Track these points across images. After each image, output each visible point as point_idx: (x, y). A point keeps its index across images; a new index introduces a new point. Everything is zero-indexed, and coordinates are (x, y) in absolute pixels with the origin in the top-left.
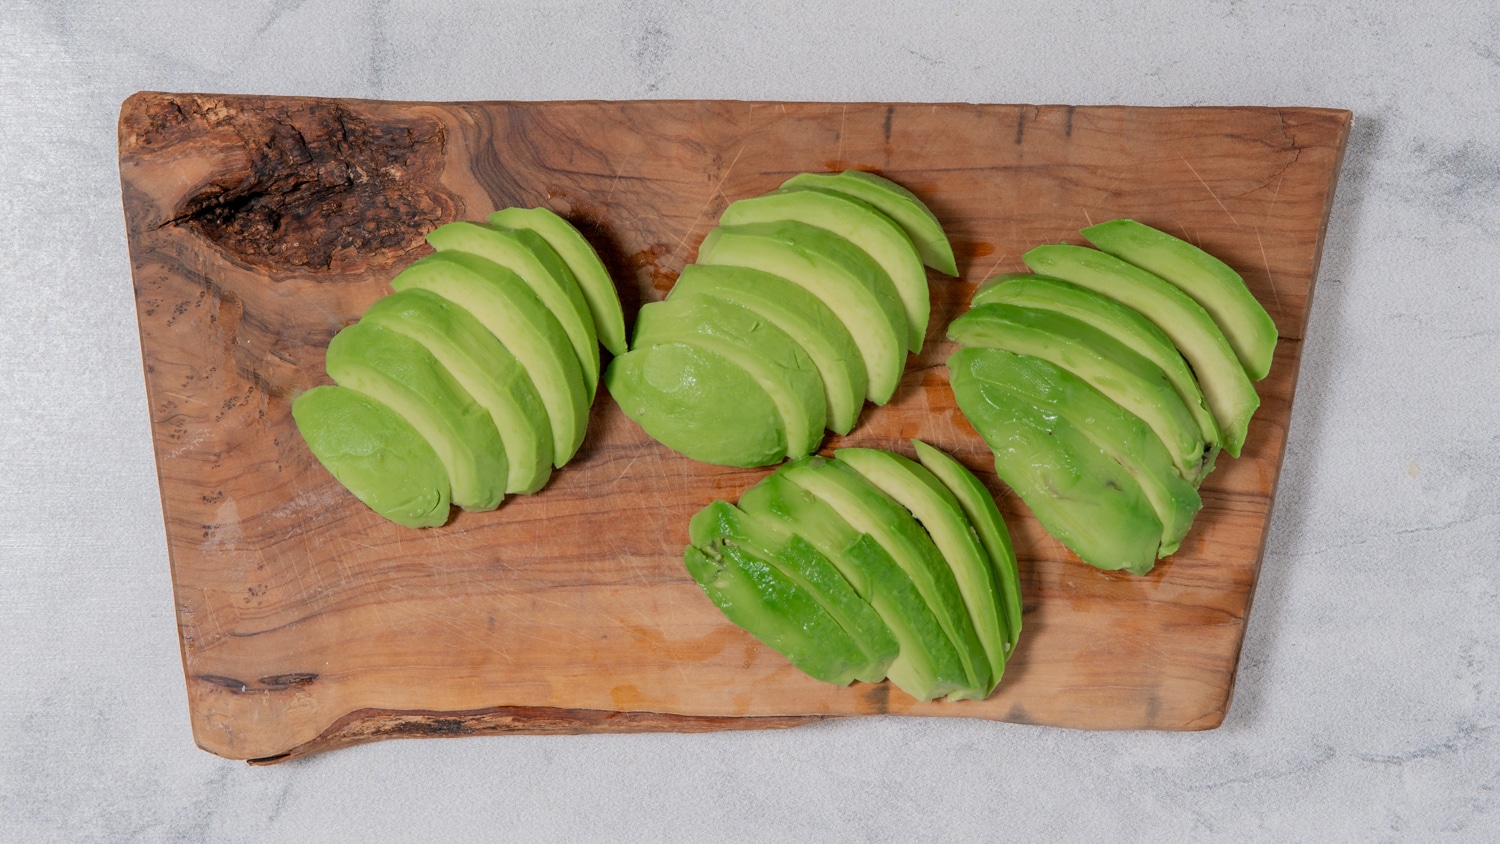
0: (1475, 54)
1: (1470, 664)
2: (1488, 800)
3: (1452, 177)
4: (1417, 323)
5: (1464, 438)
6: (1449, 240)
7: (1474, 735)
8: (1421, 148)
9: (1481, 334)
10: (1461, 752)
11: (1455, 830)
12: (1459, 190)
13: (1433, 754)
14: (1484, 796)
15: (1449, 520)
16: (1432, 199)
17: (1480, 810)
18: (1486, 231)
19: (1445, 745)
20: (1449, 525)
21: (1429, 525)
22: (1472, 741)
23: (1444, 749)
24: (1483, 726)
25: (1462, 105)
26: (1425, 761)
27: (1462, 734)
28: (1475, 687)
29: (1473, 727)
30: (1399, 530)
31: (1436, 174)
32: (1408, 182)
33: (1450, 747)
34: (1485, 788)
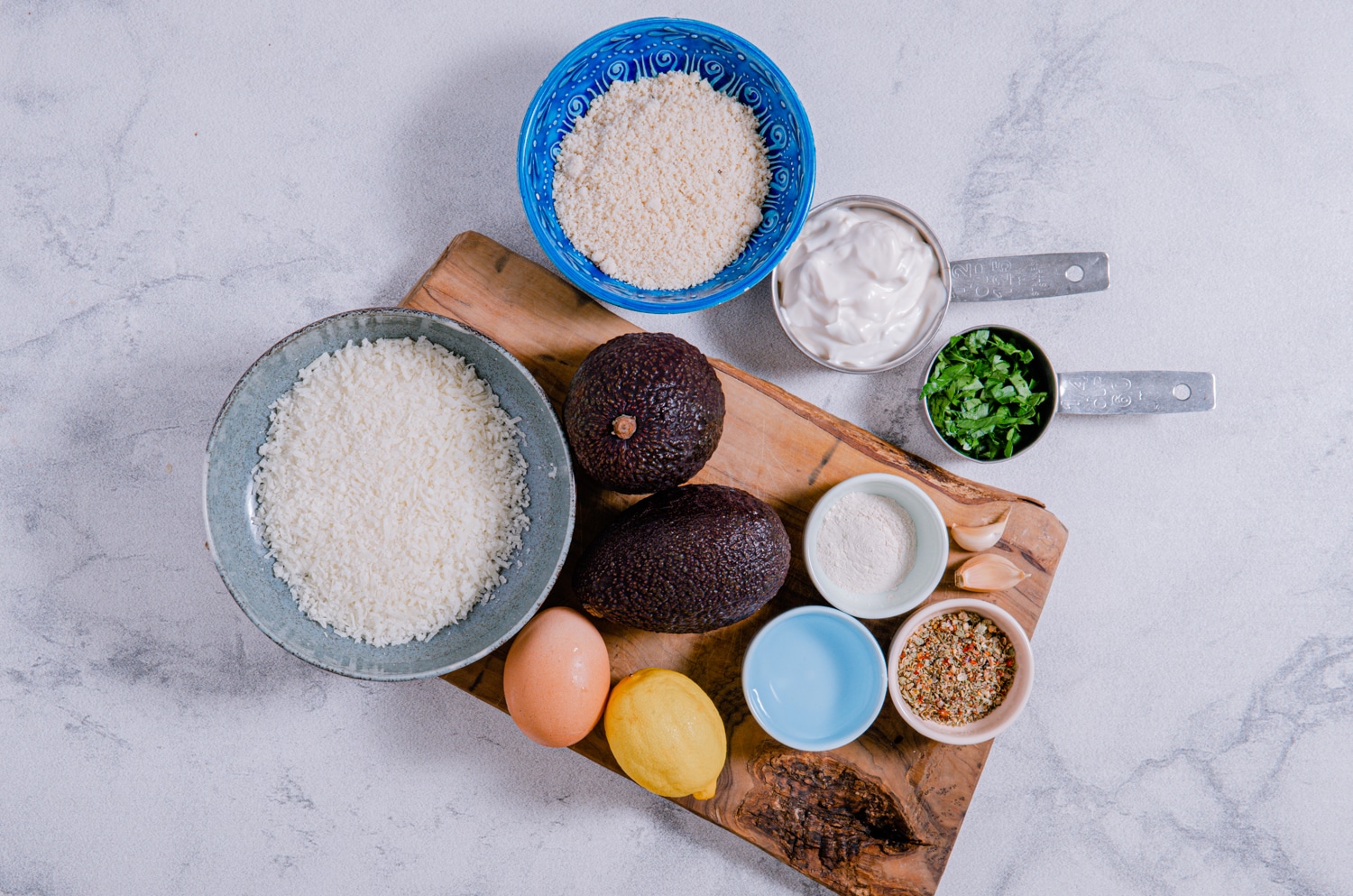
0: (129, 742)
1: (132, 340)
2: (121, 251)
3: (143, 661)
4: (167, 564)
5: (135, 489)
6: (145, 620)
7: (130, 294)
8: (164, 680)
9: (124, 558)
10: (138, 282)
11: (142, 231)
12: (139, 653)
13: (156, 281)
14: (123, 254)
15: (145, 435)
16: (157, 647)
17: (126, 245)
18: (121, 626)
19: (148, 287)
20: (145, 432)
21: (158, 432)
22: (131, 290)
23: (149, 284)
24: (124, 300)
25: (137, 709)
26: (161, 277)
27: (138, 294)
28: (128, 326)
29: (130, 299)
30: (178, 429)
31: (154, 663)
32: (172, 658)
33: (146, 286)
34: (123, 259)
